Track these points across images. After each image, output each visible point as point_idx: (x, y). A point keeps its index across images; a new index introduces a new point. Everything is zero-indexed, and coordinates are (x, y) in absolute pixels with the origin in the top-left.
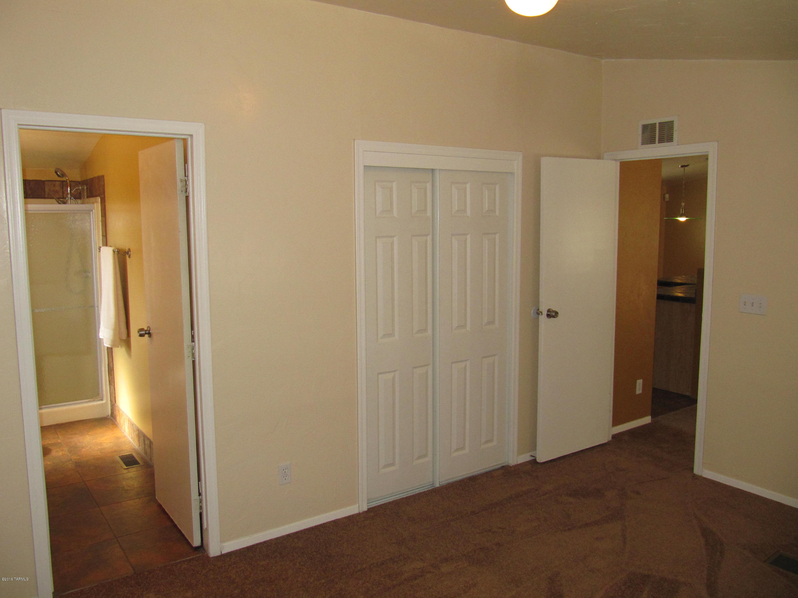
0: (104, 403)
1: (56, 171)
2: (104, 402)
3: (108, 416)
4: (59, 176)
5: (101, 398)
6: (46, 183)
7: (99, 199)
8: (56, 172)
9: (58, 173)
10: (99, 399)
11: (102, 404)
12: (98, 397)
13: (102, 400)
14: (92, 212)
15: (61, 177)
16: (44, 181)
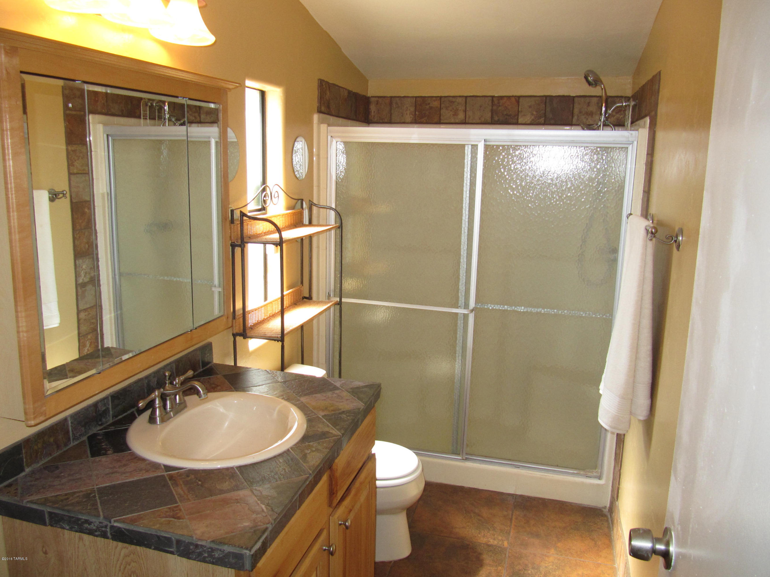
0: (602, 485)
1: (587, 75)
2: (602, 482)
3: (605, 507)
4: (590, 84)
5: (599, 475)
6: (576, 99)
7: (648, 120)
8: (586, 78)
9: (589, 78)
10: (595, 474)
11: (598, 485)
12: (594, 470)
13: (600, 478)
14: (632, 145)
15: (592, 84)
16: (574, 97)
